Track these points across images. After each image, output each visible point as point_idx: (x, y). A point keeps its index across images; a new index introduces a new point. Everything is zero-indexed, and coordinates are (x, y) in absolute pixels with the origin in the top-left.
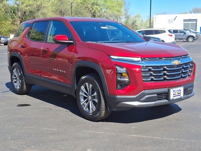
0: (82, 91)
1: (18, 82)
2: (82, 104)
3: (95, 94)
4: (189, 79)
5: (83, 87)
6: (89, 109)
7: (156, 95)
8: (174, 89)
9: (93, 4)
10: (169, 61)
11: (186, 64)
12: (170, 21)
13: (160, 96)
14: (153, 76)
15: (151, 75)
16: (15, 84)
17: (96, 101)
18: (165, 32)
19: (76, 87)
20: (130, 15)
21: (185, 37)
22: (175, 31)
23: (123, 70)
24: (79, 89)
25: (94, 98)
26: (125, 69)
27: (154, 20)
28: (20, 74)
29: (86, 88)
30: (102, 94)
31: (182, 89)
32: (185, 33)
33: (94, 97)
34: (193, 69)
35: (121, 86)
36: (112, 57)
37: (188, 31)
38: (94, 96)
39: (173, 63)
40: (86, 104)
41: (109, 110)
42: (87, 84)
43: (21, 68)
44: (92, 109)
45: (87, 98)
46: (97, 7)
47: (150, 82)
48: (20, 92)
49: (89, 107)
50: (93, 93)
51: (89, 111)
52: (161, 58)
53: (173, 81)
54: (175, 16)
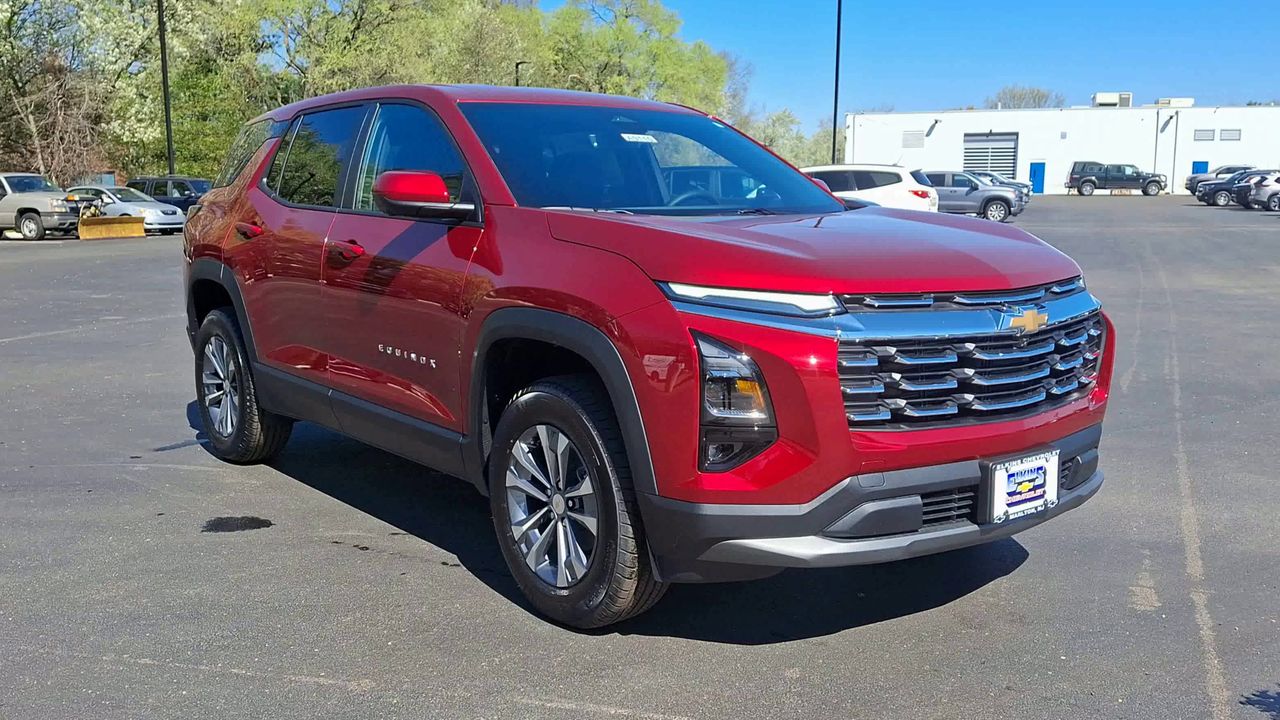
0: (517, 464)
1: (226, 402)
2: (517, 532)
3: (586, 488)
4: (1083, 404)
5: (521, 449)
6: (554, 561)
7: (918, 500)
8: (1016, 467)
9: (604, 68)
10: (988, 313)
11: (1071, 328)
12: (911, 140)
13: (937, 503)
14: (904, 394)
15: (893, 391)
16: (216, 411)
17: (591, 523)
18: (897, 178)
19: (487, 442)
20: (751, 113)
21: (973, 202)
22: (937, 180)
23: (738, 363)
24: (504, 457)
25: (581, 511)
26: (745, 358)
27: (849, 133)
28: (232, 367)
29: (537, 452)
30: (623, 489)
31: (1051, 462)
32: (975, 188)
33: (578, 505)
34: (1100, 352)
35: (724, 449)
36: (679, 289)
37: (987, 180)
38: (580, 498)
39: (1012, 322)
40: (539, 538)
41: (657, 577)
42: (542, 430)
43: (237, 338)
44: (569, 565)
45: (543, 504)
46: (622, 80)
47: (888, 430)
48: (237, 453)
49: (552, 549)
50: (573, 481)
51: (555, 573)
52: (944, 297)
53: (1007, 419)
54: (929, 118)
